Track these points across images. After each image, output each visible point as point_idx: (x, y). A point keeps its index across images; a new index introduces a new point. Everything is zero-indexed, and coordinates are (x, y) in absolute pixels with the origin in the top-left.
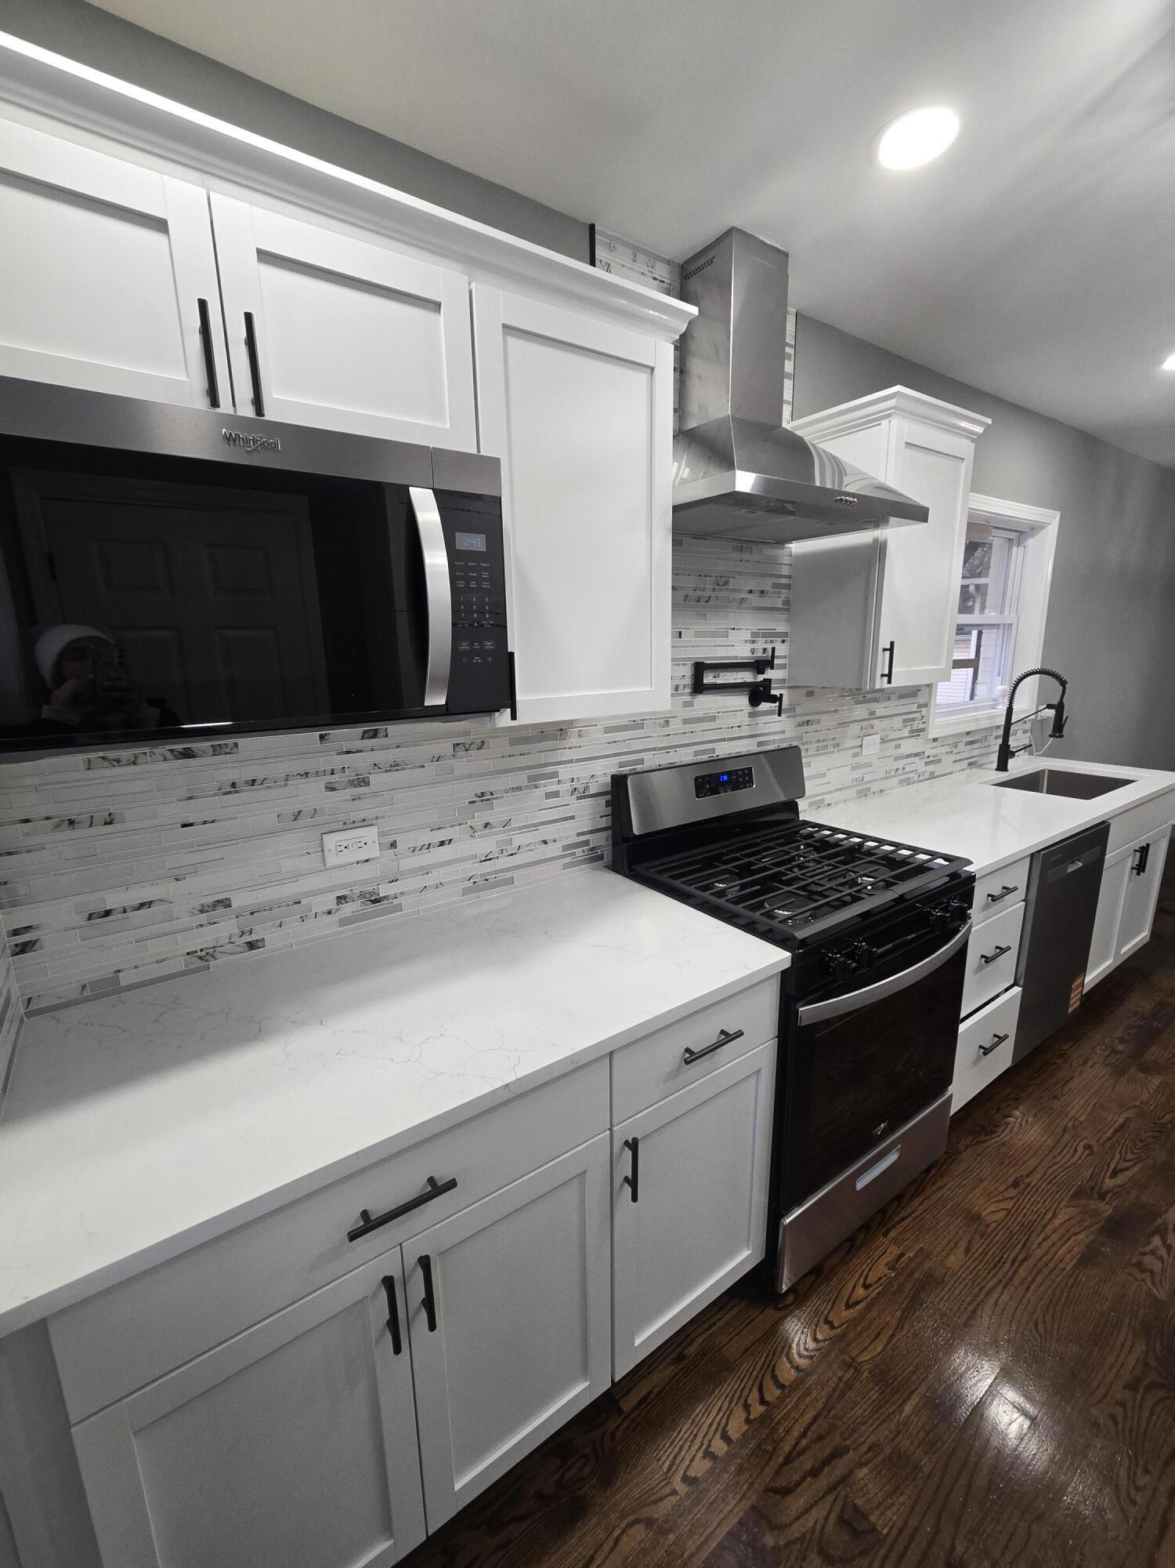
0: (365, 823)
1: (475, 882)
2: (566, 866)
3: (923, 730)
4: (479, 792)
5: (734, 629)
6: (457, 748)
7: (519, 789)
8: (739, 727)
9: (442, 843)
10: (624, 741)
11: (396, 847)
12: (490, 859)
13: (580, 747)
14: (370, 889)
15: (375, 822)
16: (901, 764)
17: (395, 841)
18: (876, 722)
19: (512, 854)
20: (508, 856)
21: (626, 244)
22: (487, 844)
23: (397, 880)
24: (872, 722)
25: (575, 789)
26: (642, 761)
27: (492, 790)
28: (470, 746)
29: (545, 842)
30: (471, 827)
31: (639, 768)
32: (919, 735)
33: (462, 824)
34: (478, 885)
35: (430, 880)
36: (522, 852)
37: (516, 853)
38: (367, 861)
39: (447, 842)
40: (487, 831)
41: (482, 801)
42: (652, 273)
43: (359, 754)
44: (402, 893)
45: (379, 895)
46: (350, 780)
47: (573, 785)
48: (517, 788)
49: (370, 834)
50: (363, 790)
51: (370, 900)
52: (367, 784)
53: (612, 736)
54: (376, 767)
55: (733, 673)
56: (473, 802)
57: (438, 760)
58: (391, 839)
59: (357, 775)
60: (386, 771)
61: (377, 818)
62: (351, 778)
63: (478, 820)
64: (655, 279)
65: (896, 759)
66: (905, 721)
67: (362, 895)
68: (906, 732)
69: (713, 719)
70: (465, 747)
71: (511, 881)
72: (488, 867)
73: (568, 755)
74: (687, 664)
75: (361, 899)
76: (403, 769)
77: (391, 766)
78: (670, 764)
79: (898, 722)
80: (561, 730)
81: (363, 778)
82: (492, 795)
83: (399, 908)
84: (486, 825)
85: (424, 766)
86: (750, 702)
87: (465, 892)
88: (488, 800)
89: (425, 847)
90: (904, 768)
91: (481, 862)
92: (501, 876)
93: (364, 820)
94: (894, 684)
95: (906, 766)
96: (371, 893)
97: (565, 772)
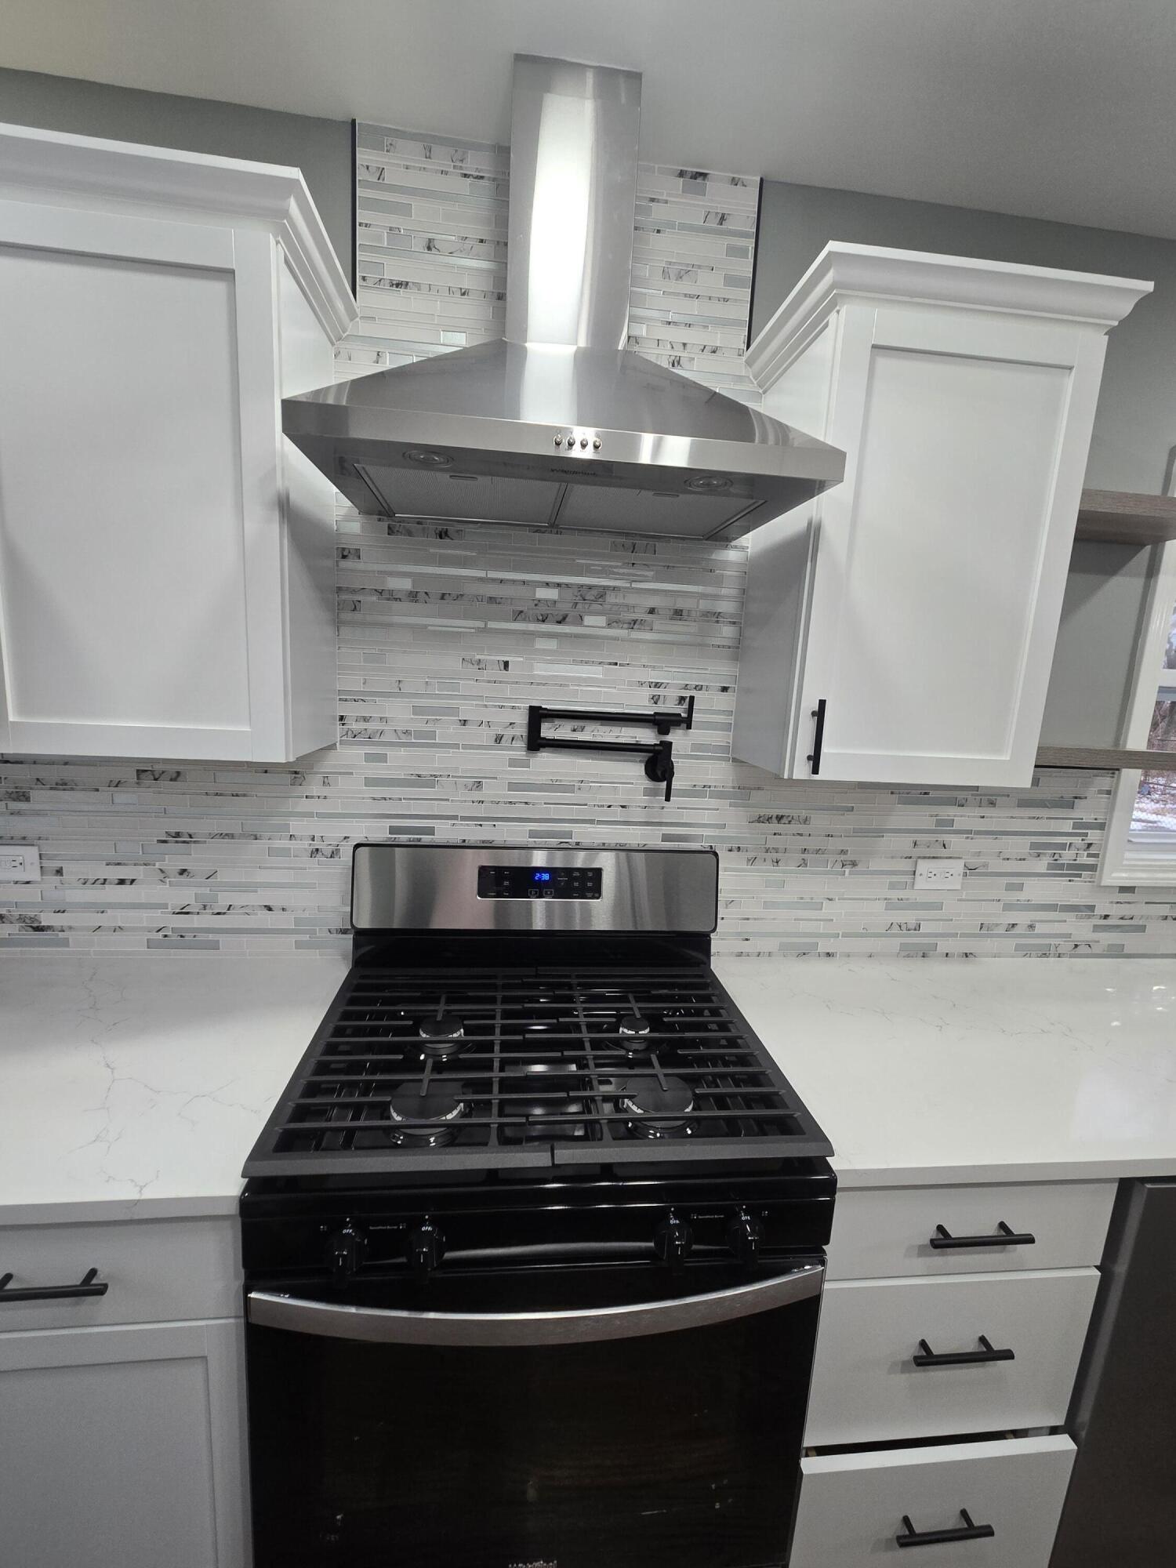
0: (24, 841)
1: (166, 936)
2: (299, 945)
3: (1093, 868)
4: (173, 831)
5: (616, 664)
6: (143, 776)
7: (231, 836)
8: (623, 807)
9: (122, 882)
10: (400, 799)
11: (62, 875)
12: (188, 913)
13: (325, 798)
14: (32, 914)
15: (35, 842)
16: (1022, 918)
17: (62, 868)
18: (953, 840)
19: (219, 914)
20: (213, 914)
21: (413, 137)
22: (186, 894)
23: (64, 912)
24: (946, 838)
25: (317, 850)
26: (430, 831)
27: (191, 832)
28: (160, 775)
29: (270, 909)
30: (161, 870)
31: (426, 839)
32: (1080, 876)
33: (149, 864)
34: (167, 939)
35: (105, 920)
36: (233, 914)
37: (224, 913)
38: (28, 883)
39: (128, 882)
40: (183, 879)
41: (177, 842)
42: (461, 168)
43: (20, 765)
44: (70, 928)
45: (40, 923)
46: (7, 792)
47: (314, 845)
48: (226, 835)
49: (30, 854)
50: (22, 806)
51: (31, 927)
52: (28, 799)
53: (379, 791)
54: (39, 783)
55: (614, 728)
56: (165, 842)
57: (117, 786)
58: (57, 864)
59: (16, 788)
60: (51, 789)
61: (40, 838)
62: (10, 790)
63: (173, 863)
64: (465, 176)
65: (1008, 907)
66: (1033, 846)
67: (22, 919)
68: (1041, 865)
69: (569, 789)
70: (153, 775)
71: (215, 946)
72: (182, 922)
73: (304, 805)
74: (519, 708)
75: (20, 923)
76: (72, 789)
77: (57, 784)
78: (483, 842)
79: (1022, 845)
80: (296, 773)
81: (24, 792)
82: (191, 838)
83: (65, 943)
84: (183, 872)
85: (97, 790)
86: (646, 773)
87: (150, 944)
88: (184, 842)
89: (99, 882)
90: (1031, 927)
91: (174, 913)
92: (201, 937)
93: (24, 838)
94: (824, 774)
95: (1037, 925)
96: (33, 920)
97: (296, 826)
